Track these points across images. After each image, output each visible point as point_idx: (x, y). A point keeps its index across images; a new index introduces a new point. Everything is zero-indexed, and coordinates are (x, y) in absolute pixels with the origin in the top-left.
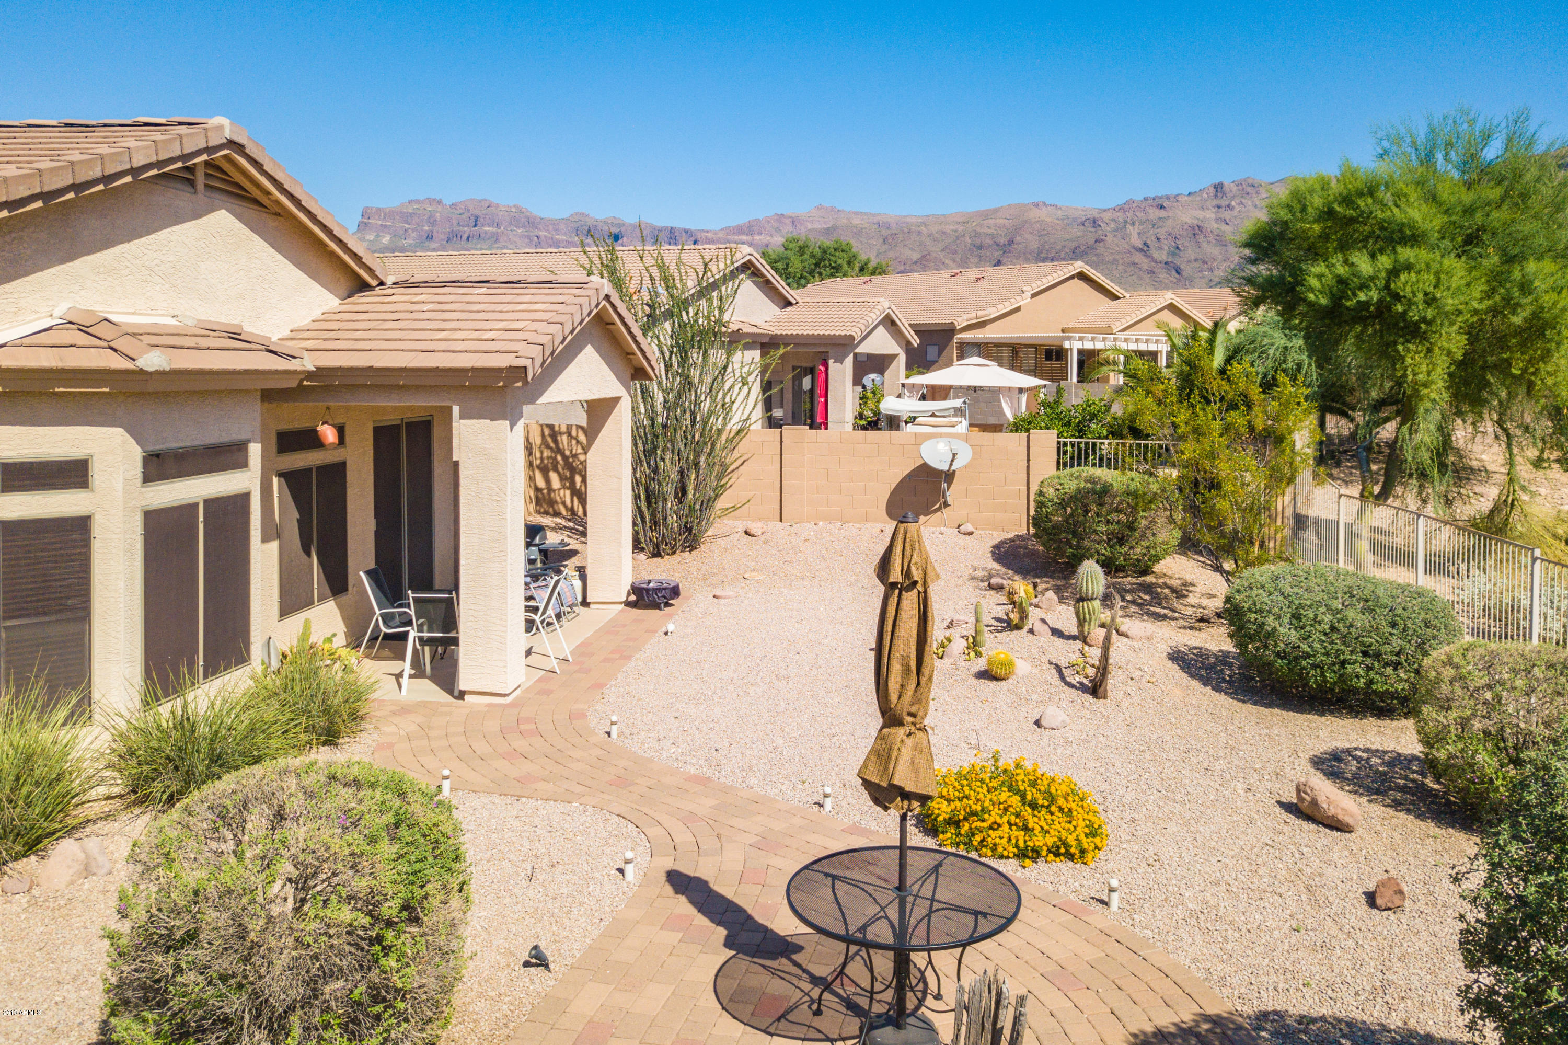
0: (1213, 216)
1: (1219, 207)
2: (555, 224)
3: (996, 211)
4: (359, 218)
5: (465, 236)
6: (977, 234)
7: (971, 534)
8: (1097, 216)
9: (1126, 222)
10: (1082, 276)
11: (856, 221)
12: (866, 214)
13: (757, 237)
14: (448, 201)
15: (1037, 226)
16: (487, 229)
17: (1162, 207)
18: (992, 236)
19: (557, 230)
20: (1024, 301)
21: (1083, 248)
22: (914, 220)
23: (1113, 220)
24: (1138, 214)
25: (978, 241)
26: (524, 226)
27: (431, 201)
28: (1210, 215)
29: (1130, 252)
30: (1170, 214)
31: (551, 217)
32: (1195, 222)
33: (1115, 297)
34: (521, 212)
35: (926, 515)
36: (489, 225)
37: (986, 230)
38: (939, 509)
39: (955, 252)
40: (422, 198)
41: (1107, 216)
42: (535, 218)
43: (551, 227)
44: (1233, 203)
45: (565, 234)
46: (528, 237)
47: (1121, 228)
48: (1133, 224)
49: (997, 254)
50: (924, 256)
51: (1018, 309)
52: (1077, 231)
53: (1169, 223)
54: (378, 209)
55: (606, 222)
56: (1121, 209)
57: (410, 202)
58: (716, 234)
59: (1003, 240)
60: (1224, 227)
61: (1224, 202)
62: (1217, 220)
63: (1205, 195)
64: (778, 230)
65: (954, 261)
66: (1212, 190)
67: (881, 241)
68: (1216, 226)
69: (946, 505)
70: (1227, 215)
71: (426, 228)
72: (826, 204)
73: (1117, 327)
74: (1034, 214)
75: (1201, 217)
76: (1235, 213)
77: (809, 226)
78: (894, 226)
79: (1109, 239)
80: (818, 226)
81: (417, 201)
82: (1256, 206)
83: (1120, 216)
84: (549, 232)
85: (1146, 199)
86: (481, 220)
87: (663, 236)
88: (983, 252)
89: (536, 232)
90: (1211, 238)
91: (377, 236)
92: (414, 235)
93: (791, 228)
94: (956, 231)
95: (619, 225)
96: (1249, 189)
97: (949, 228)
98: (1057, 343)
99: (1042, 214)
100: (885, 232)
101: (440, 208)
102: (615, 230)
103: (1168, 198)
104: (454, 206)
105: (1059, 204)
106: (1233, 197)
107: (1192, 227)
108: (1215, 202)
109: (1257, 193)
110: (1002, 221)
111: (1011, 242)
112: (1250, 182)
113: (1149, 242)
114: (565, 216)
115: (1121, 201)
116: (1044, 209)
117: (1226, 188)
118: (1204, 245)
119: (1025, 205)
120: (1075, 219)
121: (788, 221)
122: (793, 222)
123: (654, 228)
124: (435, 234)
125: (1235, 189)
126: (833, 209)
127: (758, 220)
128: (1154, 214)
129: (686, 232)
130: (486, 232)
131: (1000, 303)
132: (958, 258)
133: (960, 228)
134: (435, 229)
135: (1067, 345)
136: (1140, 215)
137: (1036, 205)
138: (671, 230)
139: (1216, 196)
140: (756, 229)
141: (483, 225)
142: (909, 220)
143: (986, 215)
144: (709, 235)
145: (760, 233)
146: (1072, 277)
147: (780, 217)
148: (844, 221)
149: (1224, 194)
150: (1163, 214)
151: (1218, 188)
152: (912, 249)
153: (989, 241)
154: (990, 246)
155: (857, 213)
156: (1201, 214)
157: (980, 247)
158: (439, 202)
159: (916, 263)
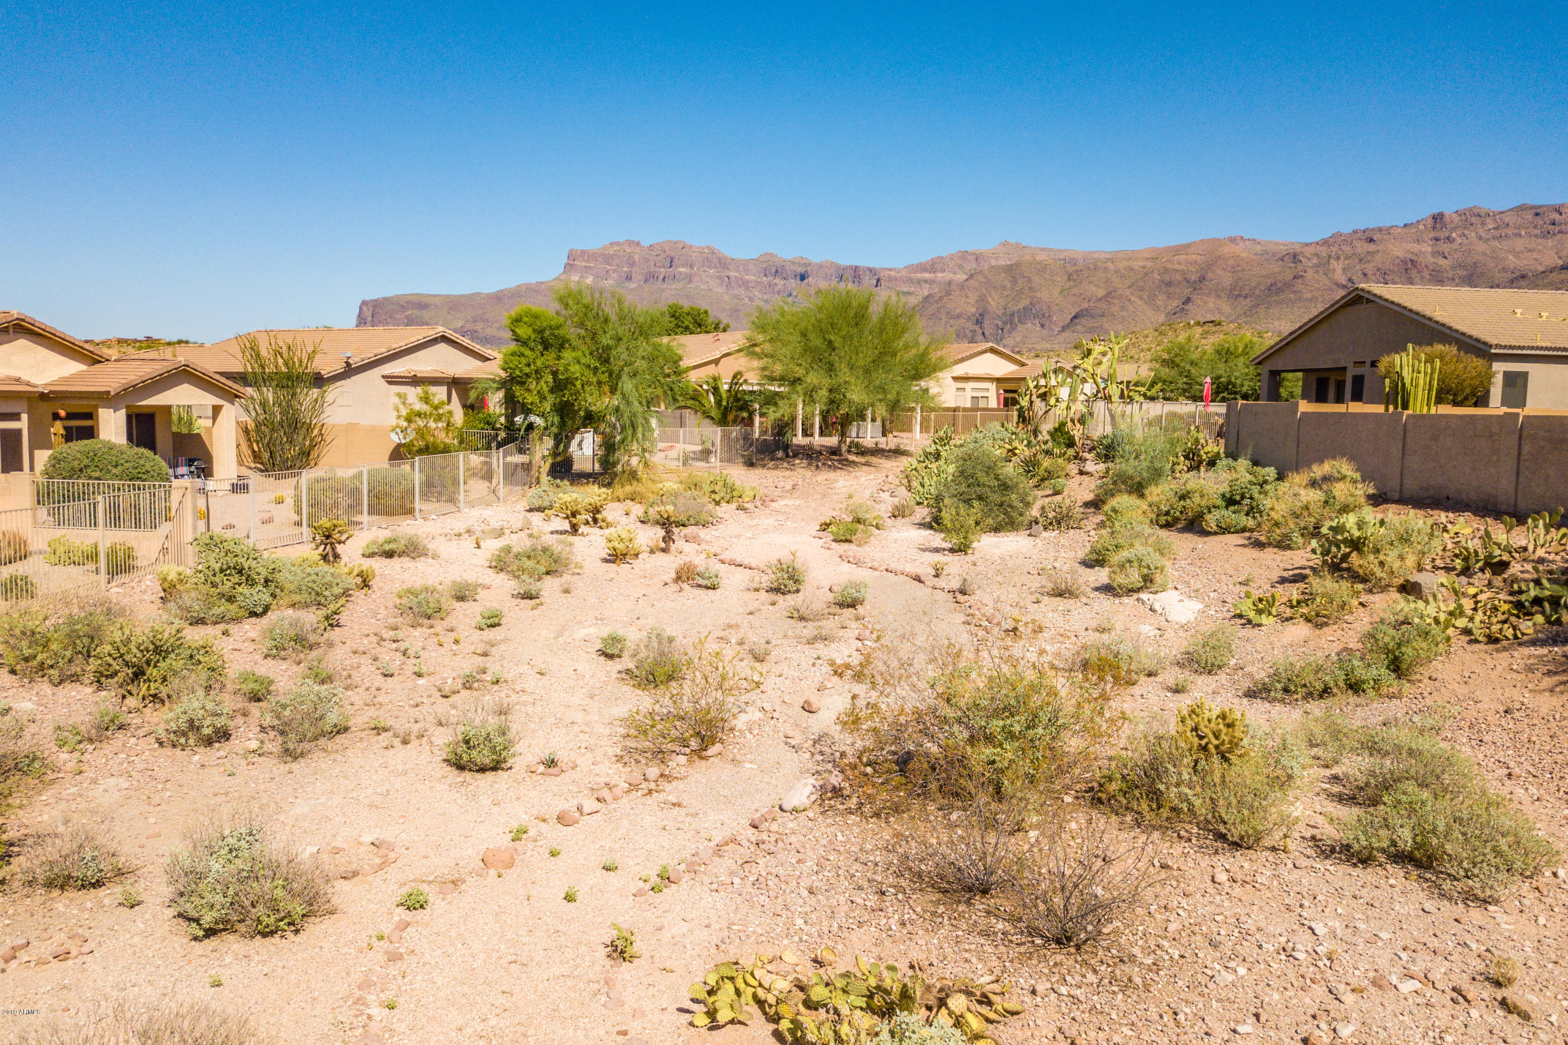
0: (1430, 249)
1: (1437, 240)
2: (744, 265)
3: (1188, 246)
4: (566, 260)
5: (661, 277)
6: (1166, 271)
8: (1298, 249)
9: (1330, 257)
11: (1040, 257)
12: (1051, 250)
13: (939, 275)
14: (646, 243)
15: (1231, 262)
16: (681, 269)
17: (1371, 240)
18: (1183, 272)
19: (747, 271)
21: (1279, 285)
22: (1102, 256)
23: (1316, 255)
24: (1344, 248)
25: (1167, 278)
26: (716, 267)
27: (630, 243)
28: (1426, 248)
29: (1331, 289)
30: (1380, 248)
31: (743, 257)
32: (1408, 256)
34: (713, 253)
36: (683, 266)
37: (1176, 266)
39: (1142, 289)
40: (622, 240)
41: (1308, 251)
42: (726, 258)
43: (741, 268)
44: (1454, 235)
45: (754, 275)
46: (720, 278)
47: (1324, 264)
48: (1338, 258)
49: (1187, 291)
50: (1110, 293)
52: (1275, 267)
53: (1379, 257)
54: (583, 252)
55: (793, 263)
56: (1325, 242)
57: (611, 244)
58: (899, 271)
59: (1193, 277)
60: (1441, 261)
61: (1443, 234)
62: (1434, 254)
63: (1421, 227)
64: (961, 267)
65: (1141, 298)
66: (1430, 222)
67: (1066, 277)
68: (1432, 260)
70: (1445, 247)
71: (626, 269)
72: (1012, 240)
74: (1228, 249)
75: (1416, 251)
76: (1455, 246)
77: (993, 263)
78: (1081, 262)
79: (1310, 274)
80: (1002, 262)
81: (618, 244)
82: (1480, 238)
83: (1324, 251)
84: (739, 272)
85: (1355, 232)
86: (676, 261)
87: (848, 275)
88: (1171, 290)
89: (727, 273)
90: (1426, 273)
91: (582, 277)
92: (615, 275)
93: (974, 265)
94: (1144, 267)
95: (806, 265)
96: (1473, 220)
97: (1136, 265)
99: (1239, 249)
100: (1070, 269)
101: (638, 250)
102: (801, 270)
103: (1380, 230)
104: (651, 247)
105: (1258, 238)
106: (1454, 229)
107: (1404, 262)
108: (1432, 234)
109: (1483, 224)
110: (1194, 257)
111: (1202, 279)
112: (1476, 211)
113: (1354, 278)
114: (755, 256)
115: (1327, 235)
116: (1241, 244)
117: (1447, 218)
119: (1219, 240)
120: (1274, 254)
121: (972, 258)
122: (977, 259)
123: (838, 267)
124: (634, 275)
125: (1457, 219)
126: (1018, 245)
127: (941, 258)
128: (1362, 247)
129: (870, 270)
130: (680, 273)
132: (1145, 295)
133: (1149, 264)
134: (634, 269)
136: (1347, 249)
137: (1233, 240)
138: (856, 269)
139: (1434, 228)
140: (939, 266)
141: (678, 266)
142: (1097, 256)
143: (1177, 250)
144: (892, 273)
145: (943, 271)
147: (964, 255)
148: (1028, 257)
149: (1444, 226)
150: (1372, 247)
151: (1438, 218)
152: (1098, 286)
153: (1178, 277)
154: (1179, 283)
155: (1043, 249)
156: (1415, 247)
157: (1170, 284)
158: (638, 244)
159: (1100, 300)
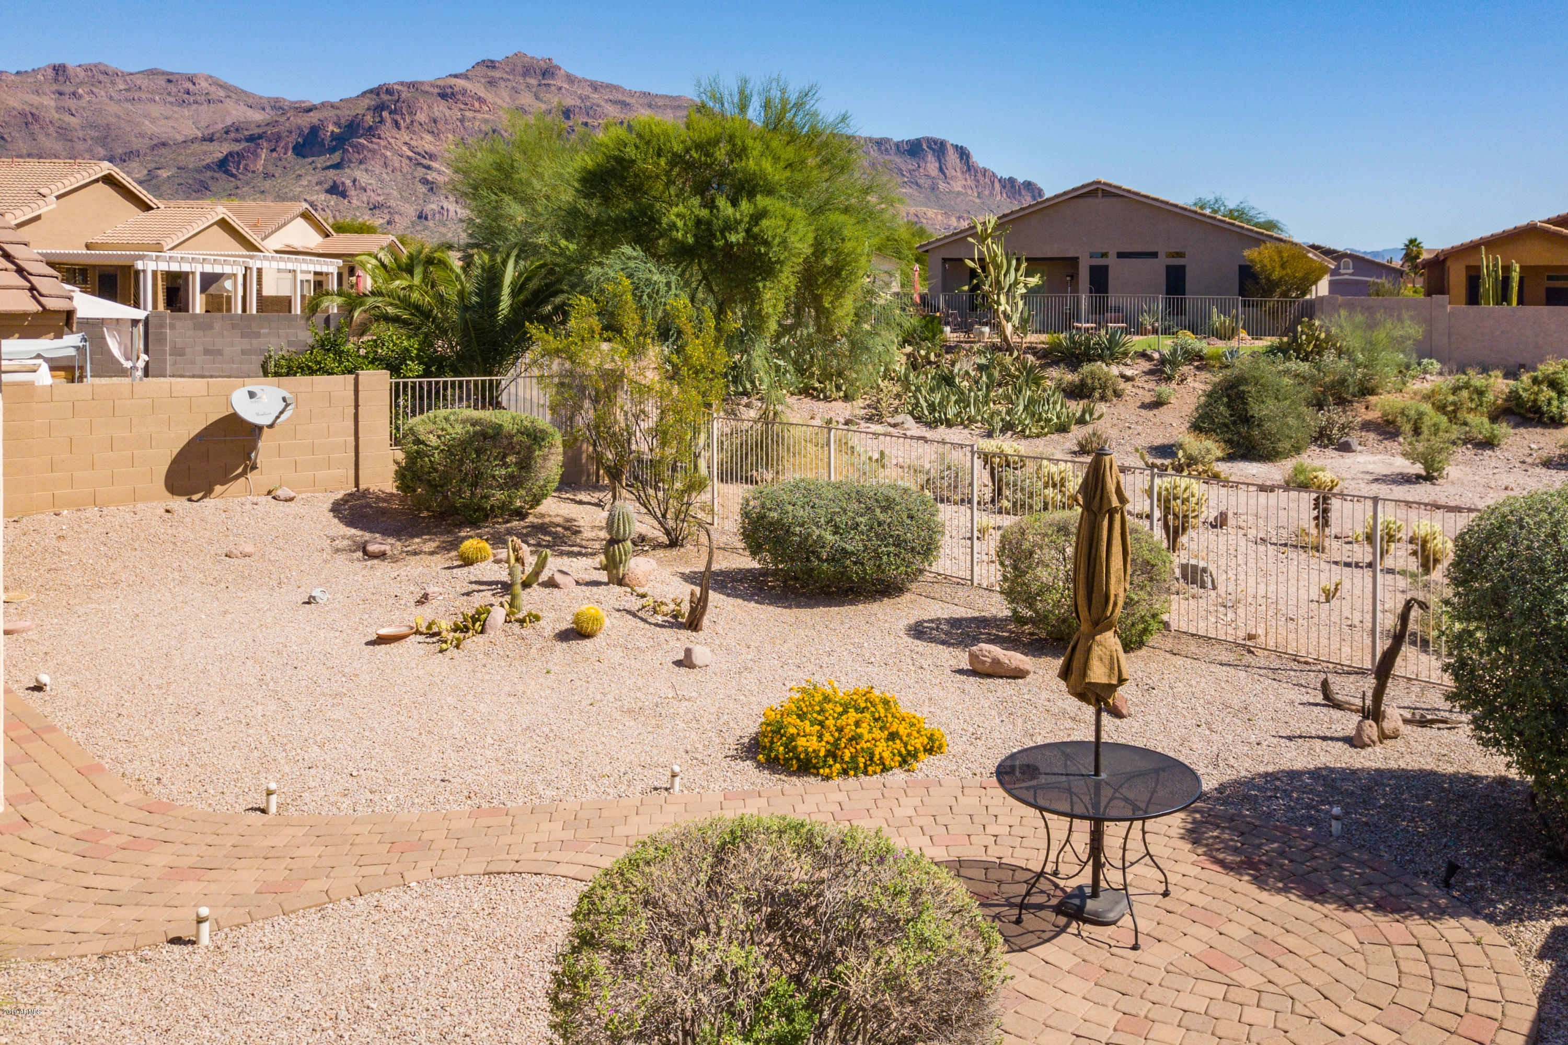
0: (53, 103)
1: (60, 94)
7: (292, 499)
10: (109, 180)
20: (48, 207)
28: (48, 101)
32: (27, 108)
33: (147, 208)
35: (222, 484)
38: (244, 473)
44: (80, 91)
51: (38, 218)
60: (68, 118)
61: (68, 89)
62: (58, 109)
63: (40, 77)
66: (50, 71)
68: (57, 116)
69: (254, 467)
70: (72, 104)
73: (168, 244)
75: (35, 103)
76: (83, 103)
82: (111, 98)
90: (51, 130)
96: (101, 77)
98: (127, 263)
106: (81, 84)
107: (23, 114)
108: (55, 87)
109: (112, 83)
112: (103, 68)
117: (71, 72)
118: (41, 137)
125: (81, 73)
131: (17, 207)
135: (140, 265)
139: (56, 80)
146: (97, 181)
149: (68, 79)
151: (59, 70)
156: (35, 99)
